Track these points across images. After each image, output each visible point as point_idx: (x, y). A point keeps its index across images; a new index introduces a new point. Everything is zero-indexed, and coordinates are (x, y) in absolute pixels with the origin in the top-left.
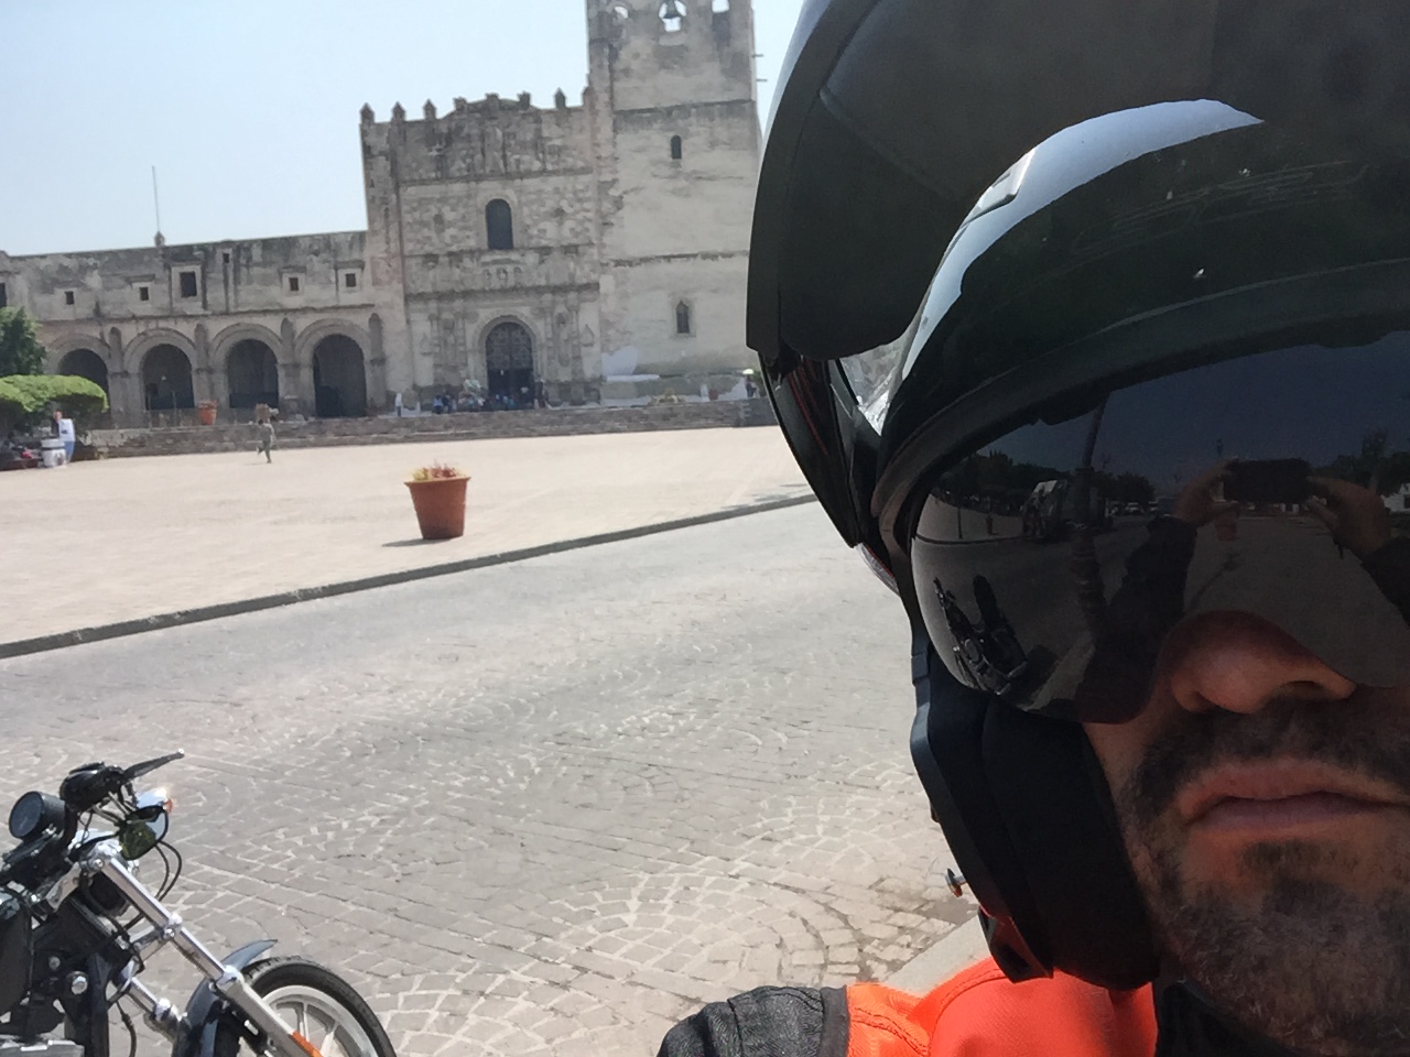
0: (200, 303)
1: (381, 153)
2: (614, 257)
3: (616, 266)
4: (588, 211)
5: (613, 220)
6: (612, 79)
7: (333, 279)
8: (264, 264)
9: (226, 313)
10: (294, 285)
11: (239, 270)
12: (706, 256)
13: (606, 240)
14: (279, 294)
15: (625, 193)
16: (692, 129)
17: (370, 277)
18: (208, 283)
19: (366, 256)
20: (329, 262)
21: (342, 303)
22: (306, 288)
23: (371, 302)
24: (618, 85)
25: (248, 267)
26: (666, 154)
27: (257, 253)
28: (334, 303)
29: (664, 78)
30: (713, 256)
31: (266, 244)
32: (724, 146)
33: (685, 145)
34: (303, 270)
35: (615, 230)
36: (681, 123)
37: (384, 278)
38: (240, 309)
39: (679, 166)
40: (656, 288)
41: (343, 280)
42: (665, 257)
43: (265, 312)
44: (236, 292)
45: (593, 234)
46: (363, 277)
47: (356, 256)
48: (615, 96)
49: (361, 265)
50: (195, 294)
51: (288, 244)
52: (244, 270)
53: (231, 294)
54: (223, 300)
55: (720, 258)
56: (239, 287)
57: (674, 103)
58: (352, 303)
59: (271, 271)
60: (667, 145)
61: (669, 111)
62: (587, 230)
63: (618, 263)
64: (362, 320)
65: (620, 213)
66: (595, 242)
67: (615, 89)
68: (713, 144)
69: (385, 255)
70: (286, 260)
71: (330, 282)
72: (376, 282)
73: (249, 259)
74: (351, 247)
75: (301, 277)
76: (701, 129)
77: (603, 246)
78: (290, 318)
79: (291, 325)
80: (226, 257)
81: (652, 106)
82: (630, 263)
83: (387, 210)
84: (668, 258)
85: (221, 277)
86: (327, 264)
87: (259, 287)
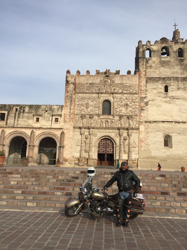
0: (5, 123)
1: (72, 83)
2: (144, 120)
3: (145, 123)
4: (137, 105)
5: (145, 109)
6: (146, 68)
7: (51, 119)
8: (29, 113)
9: (13, 127)
10: (38, 120)
11: (20, 114)
12: (176, 122)
13: (142, 114)
14: (32, 122)
15: (149, 101)
16: (172, 84)
17: (63, 120)
18: (9, 117)
19: (63, 113)
20: (50, 114)
21: (52, 127)
22: (42, 122)
23: (62, 128)
24: (147, 70)
25: (23, 113)
26: (163, 90)
27: (27, 109)
28: (50, 127)
29: (162, 69)
30: (179, 123)
31: (31, 107)
32: (182, 90)
33: (169, 88)
34: (41, 116)
35: (145, 111)
36: (168, 82)
37: (68, 120)
38: (18, 126)
39: (167, 94)
40: (159, 131)
41: (54, 119)
42: (162, 121)
43: (26, 128)
44: (18, 120)
45: (137, 112)
46: (61, 119)
47: (59, 113)
48: (147, 73)
49: (61, 116)
50: (4, 120)
51: (38, 107)
52: (22, 114)
53: (16, 121)
54: (13, 123)
55: (181, 123)
56: (19, 119)
57: (166, 76)
58: (56, 127)
59: (31, 115)
60: (163, 88)
61: (164, 78)
62: (136, 111)
63: (146, 122)
64: (58, 133)
65: (147, 107)
66: (138, 115)
67: (147, 71)
68: (178, 89)
69: (69, 113)
70: (36, 112)
71: (50, 120)
72: (65, 121)
73: (24, 111)
74: (58, 110)
75: (40, 118)
76: (175, 84)
77: (141, 116)
78: (34, 131)
79: (34, 133)
80: (17, 109)
81: (158, 77)
82: (150, 122)
83: (71, 100)
84: (163, 122)
85: (14, 115)
86: (49, 115)
87: (25, 120)
